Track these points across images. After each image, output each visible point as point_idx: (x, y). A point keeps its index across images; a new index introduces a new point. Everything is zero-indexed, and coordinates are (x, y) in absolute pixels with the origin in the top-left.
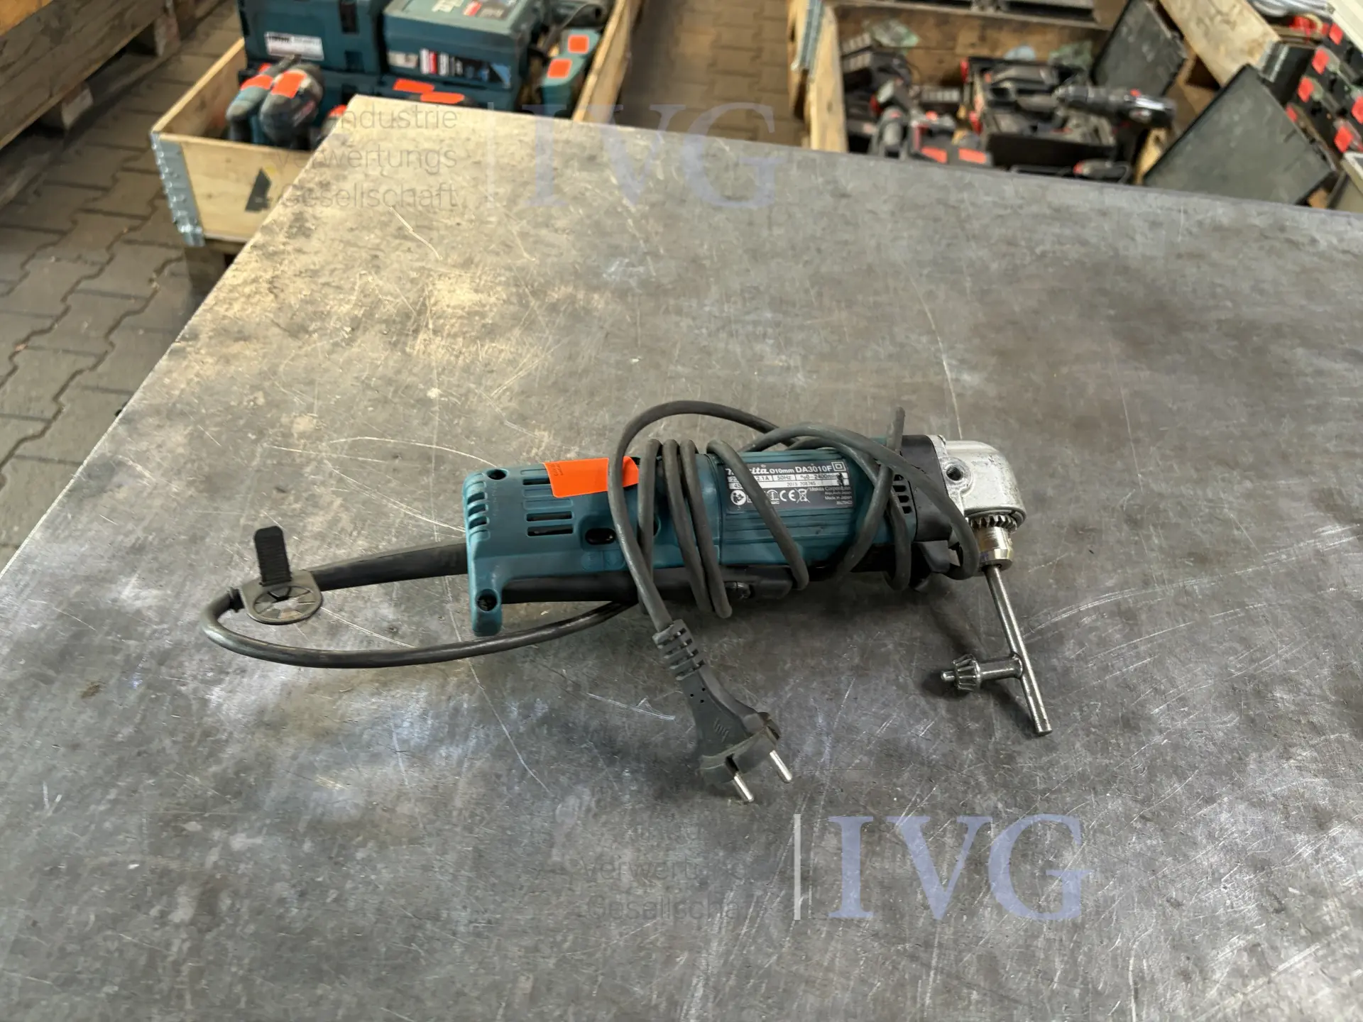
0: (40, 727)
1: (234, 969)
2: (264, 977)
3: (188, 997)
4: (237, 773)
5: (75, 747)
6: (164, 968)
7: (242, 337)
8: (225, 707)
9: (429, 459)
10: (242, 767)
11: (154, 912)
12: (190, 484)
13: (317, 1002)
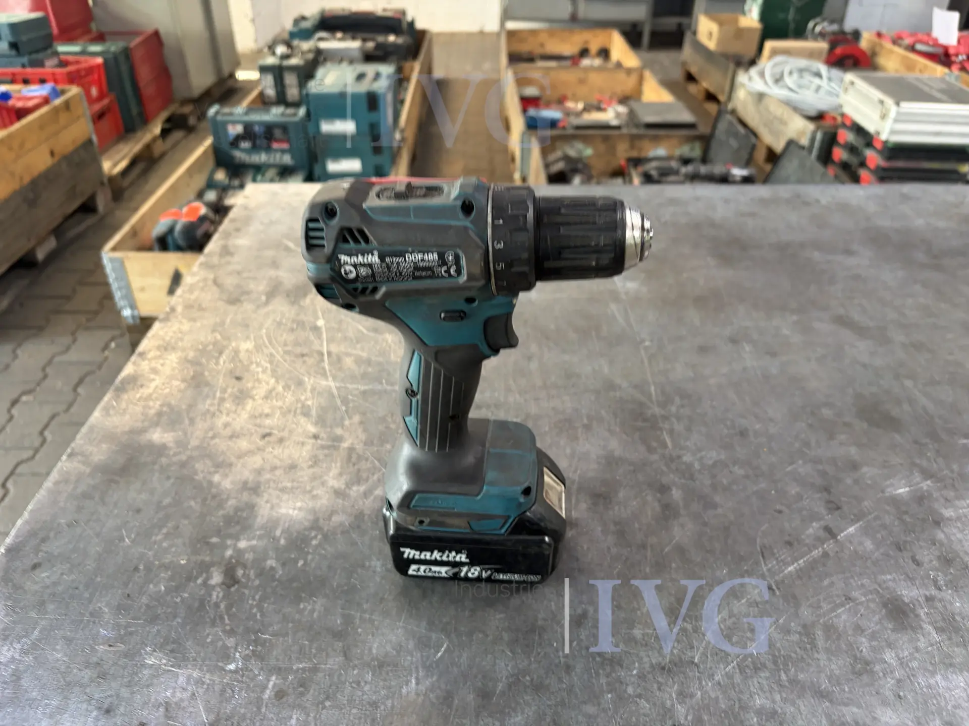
0: (116, 504)
1: (250, 602)
2: (268, 604)
3: (226, 617)
4: (236, 513)
5: (138, 511)
6: (209, 607)
7: (201, 309)
8: (223, 484)
9: (322, 354)
10: (237, 509)
11: (199, 581)
12: (184, 381)
13: (301, 612)
